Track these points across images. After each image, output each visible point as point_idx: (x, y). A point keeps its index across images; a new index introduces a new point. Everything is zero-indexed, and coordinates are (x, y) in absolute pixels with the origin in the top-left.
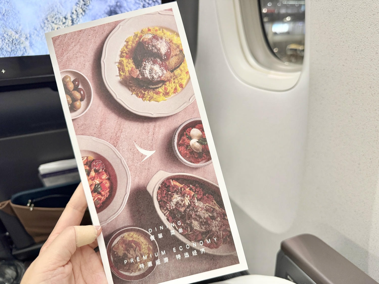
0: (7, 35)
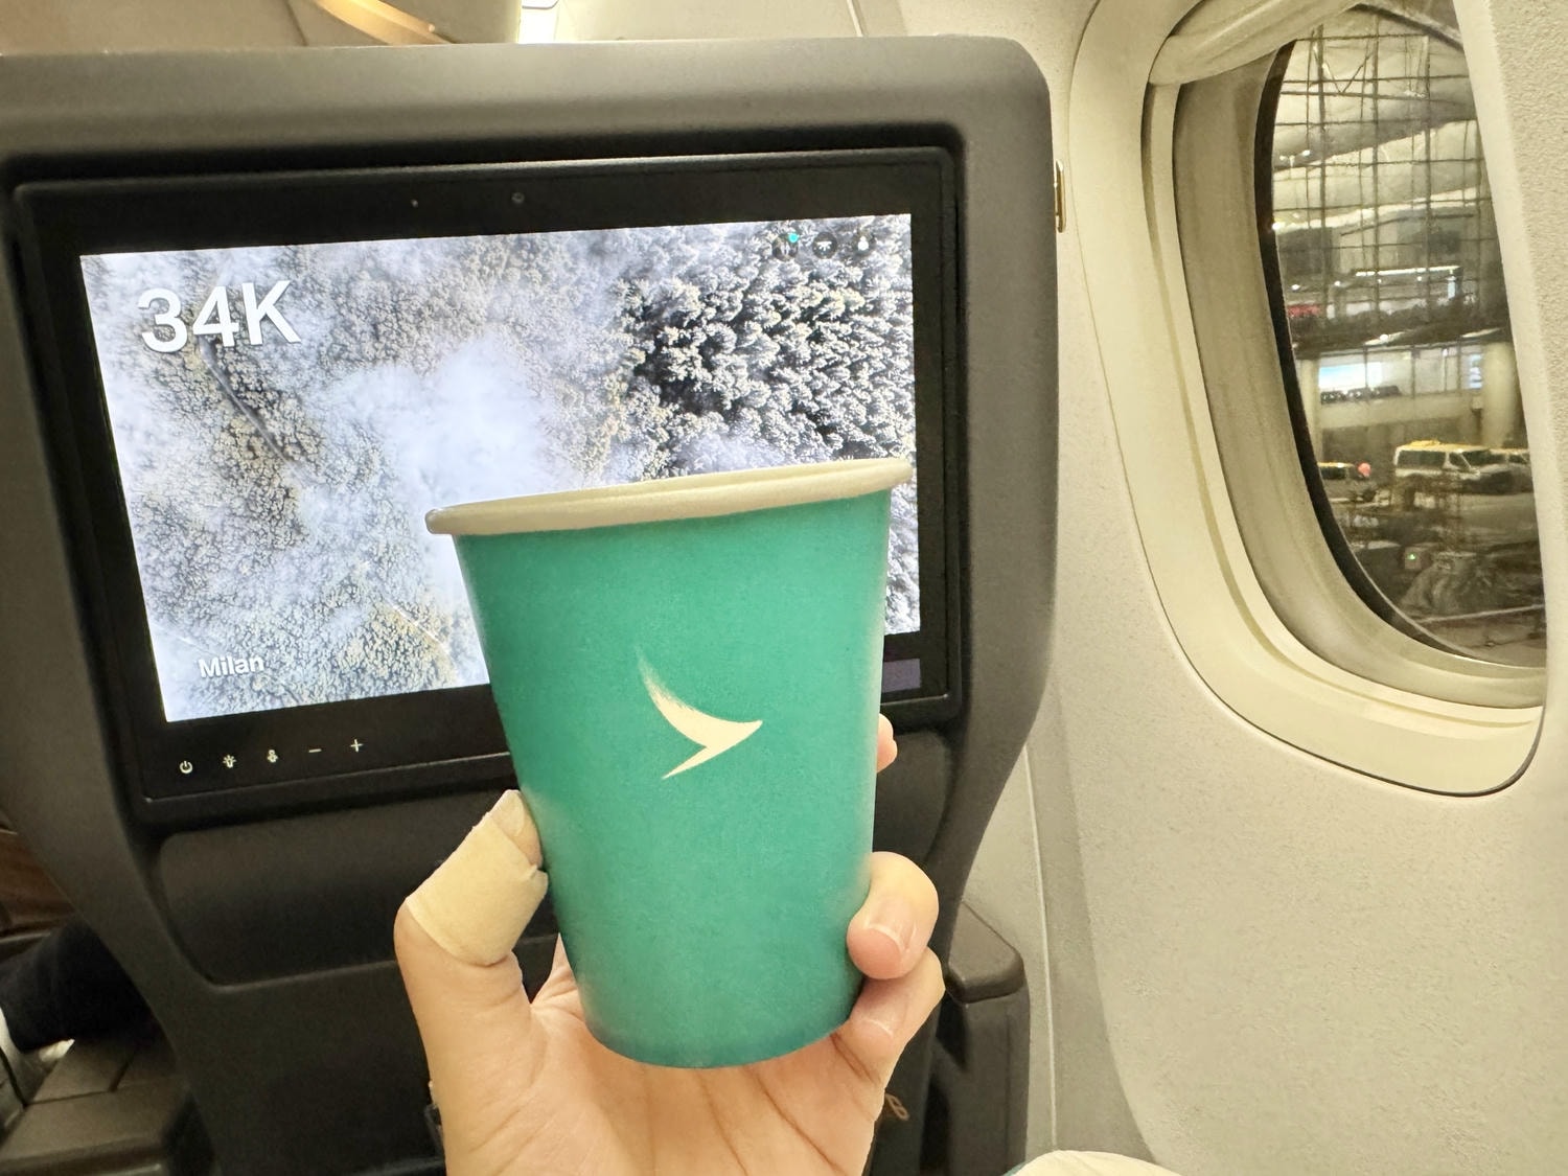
0: (383, 623)
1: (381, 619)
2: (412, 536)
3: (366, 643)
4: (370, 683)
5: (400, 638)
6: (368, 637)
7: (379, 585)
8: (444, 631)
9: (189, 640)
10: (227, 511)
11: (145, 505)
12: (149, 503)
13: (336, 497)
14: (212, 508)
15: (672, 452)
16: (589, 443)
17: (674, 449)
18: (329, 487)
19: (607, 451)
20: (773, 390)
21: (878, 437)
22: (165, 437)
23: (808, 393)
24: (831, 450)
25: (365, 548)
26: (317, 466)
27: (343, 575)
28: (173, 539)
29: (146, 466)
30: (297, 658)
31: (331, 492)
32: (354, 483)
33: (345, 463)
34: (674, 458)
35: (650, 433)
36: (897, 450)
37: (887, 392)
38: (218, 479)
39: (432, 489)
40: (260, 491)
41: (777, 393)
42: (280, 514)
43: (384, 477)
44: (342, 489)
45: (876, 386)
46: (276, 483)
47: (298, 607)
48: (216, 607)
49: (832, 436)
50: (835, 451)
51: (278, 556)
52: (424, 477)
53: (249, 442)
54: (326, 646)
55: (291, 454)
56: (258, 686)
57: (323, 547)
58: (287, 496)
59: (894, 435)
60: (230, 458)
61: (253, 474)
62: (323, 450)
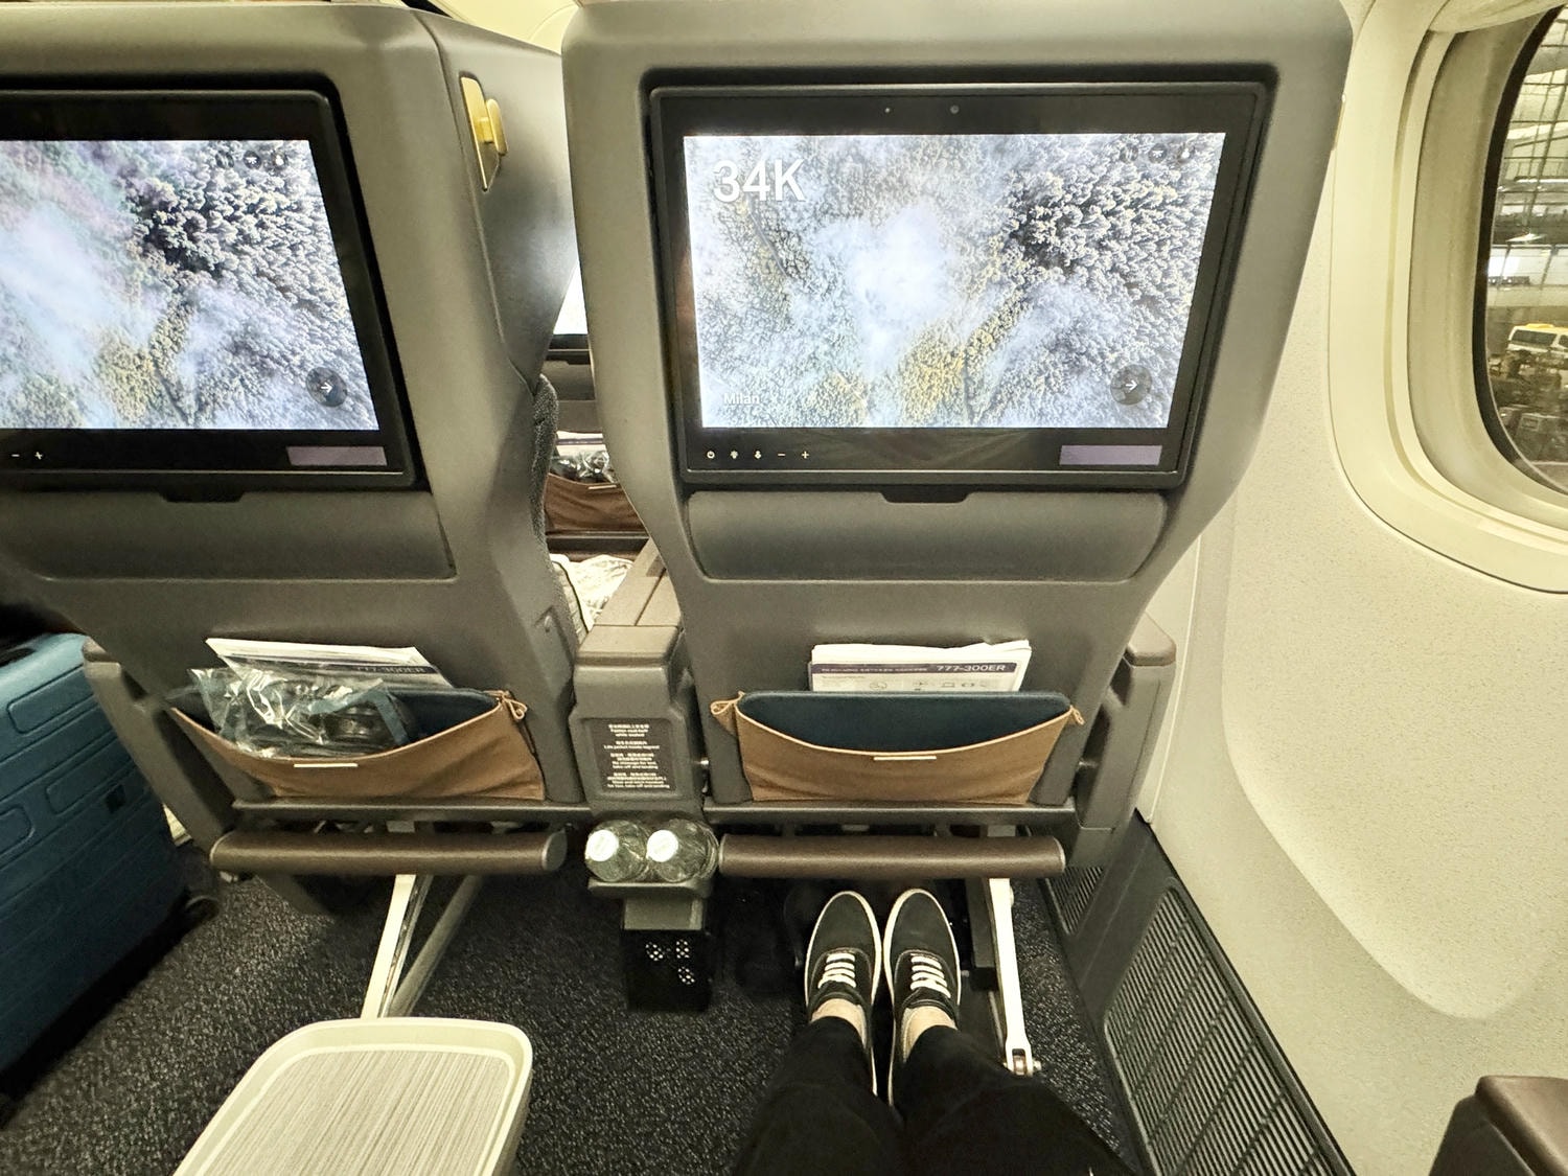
1: (829, 381)
2: (855, 332)
3: (818, 395)
4: (818, 419)
5: (839, 393)
6: (821, 391)
7: (831, 361)
8: (865, 392)
9: (720, 381)
10: (750, 305)
11: (705, 297)
12: (707, 295)
13: (813, 302)
14: (742, 302)
15: (1025, 292)
16: (973, 282)
17: (1027, 290)
18: (810, 296)
19: (983, 287)
20: (1101, 255)
21: (1166, 294)
22: (720, 256)
23: (1124, 259)
24: (1132, 300)
25: (826, 336)
26: (804, 282)
27: (811, 351)
28: (718, 320)
29: (708, 271)
30: (778, 400)
31: (811, 298)
32: (825, 295)
33: (821, 281)
34: (1026, 296)
35: (1013, 278)
36: (1178, 304)
37: (1179, 263)
38: (747, 285)
39: (871, 302)
40: (770, 295)
41: (1103, 257)
42: (780, 310)
43: (843, 292)
44: (818, 297)
45: (1173, 257)
46: (780, 290)
47: (783, 368)
48: (738, 363)
49: (1134, 290)
50: (1134, 301)
51: (775, 336)
52: (867, 295)
53: (767, 263)
54: (796, 394)
55: (790, 273)
56: (754, 413)
57: (802, 333)
58: (785, 299)
59: (1178, 293)
60: (756, 272)
61: (767, 284)
62: (809, 272)
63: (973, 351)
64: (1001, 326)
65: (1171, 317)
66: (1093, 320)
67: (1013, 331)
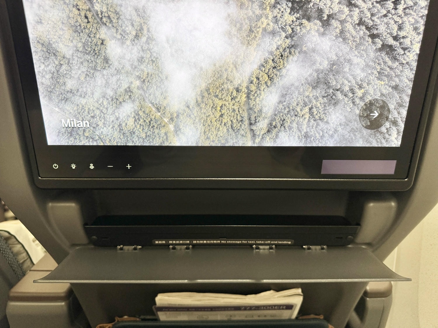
0: (144, 112)
1: (143, 110)
2: (160, 71)
3: (135, 120)
4: (137, 139)
5: (151, 120)
6: (137, 118)
7: (143, 94)
8: (172, 119)
9: (57, 109)
10: (75, 49)
11: (38, 42)
12: (40, 41)
13: (125, 46)
14: (68, 46)
15: (292, 40)
16: (251, 31)
17: (294, 38)
18: (122, 40)
19: (259, 35)
20: (350, 11)
21: (400, 43)
22: (47, 8)
23: (369, 15)
25: (137, 74)
26: (117, 29)
27: (126, 86)
28: (50, 60)
29: (38, 22)
30: (104, 124)
31: (123, 43)
32: (134, 40)
33: (130, 29)
34: (293, 43)
35: (282, 28)
36: (409, 51)
37: (411, 19)
38: (71, 31)
39: (171, 46)
40: (90, 40)
41: (352, 13)
42: (99, 53)
43: (148, 38)
44: (128, 42)
45: (406, 14)
46: (98, 36)
47: (105, 99)
48: (69, 95)
49: (377, 40)
50: (376, 49)
51: (97, 74)
52: (168, 41)
53: (85, 14)
54: (117, 119)
55: (105, 22)
56: (87, 134)
57: (118, 72)
58: (102, 44)
59: (409, 43)
60: (77, 22)
61: (87, 31)
62: (120, 21)
63: (253, 88)
64: (274, 68)
65: (404, 62)
66: (346, 64)
67: (284, 71)
